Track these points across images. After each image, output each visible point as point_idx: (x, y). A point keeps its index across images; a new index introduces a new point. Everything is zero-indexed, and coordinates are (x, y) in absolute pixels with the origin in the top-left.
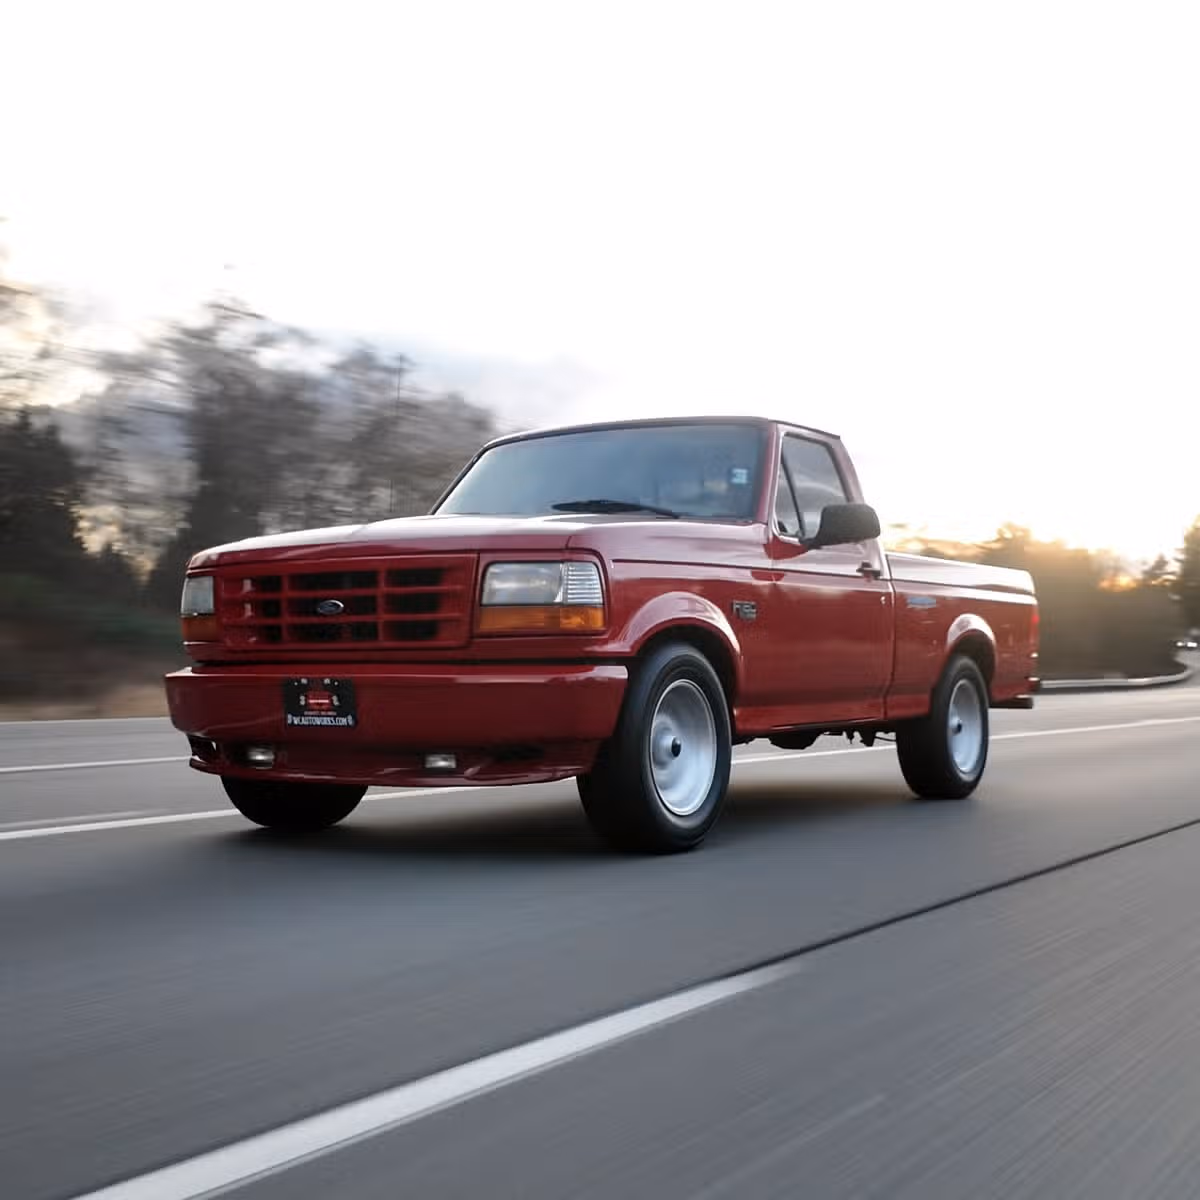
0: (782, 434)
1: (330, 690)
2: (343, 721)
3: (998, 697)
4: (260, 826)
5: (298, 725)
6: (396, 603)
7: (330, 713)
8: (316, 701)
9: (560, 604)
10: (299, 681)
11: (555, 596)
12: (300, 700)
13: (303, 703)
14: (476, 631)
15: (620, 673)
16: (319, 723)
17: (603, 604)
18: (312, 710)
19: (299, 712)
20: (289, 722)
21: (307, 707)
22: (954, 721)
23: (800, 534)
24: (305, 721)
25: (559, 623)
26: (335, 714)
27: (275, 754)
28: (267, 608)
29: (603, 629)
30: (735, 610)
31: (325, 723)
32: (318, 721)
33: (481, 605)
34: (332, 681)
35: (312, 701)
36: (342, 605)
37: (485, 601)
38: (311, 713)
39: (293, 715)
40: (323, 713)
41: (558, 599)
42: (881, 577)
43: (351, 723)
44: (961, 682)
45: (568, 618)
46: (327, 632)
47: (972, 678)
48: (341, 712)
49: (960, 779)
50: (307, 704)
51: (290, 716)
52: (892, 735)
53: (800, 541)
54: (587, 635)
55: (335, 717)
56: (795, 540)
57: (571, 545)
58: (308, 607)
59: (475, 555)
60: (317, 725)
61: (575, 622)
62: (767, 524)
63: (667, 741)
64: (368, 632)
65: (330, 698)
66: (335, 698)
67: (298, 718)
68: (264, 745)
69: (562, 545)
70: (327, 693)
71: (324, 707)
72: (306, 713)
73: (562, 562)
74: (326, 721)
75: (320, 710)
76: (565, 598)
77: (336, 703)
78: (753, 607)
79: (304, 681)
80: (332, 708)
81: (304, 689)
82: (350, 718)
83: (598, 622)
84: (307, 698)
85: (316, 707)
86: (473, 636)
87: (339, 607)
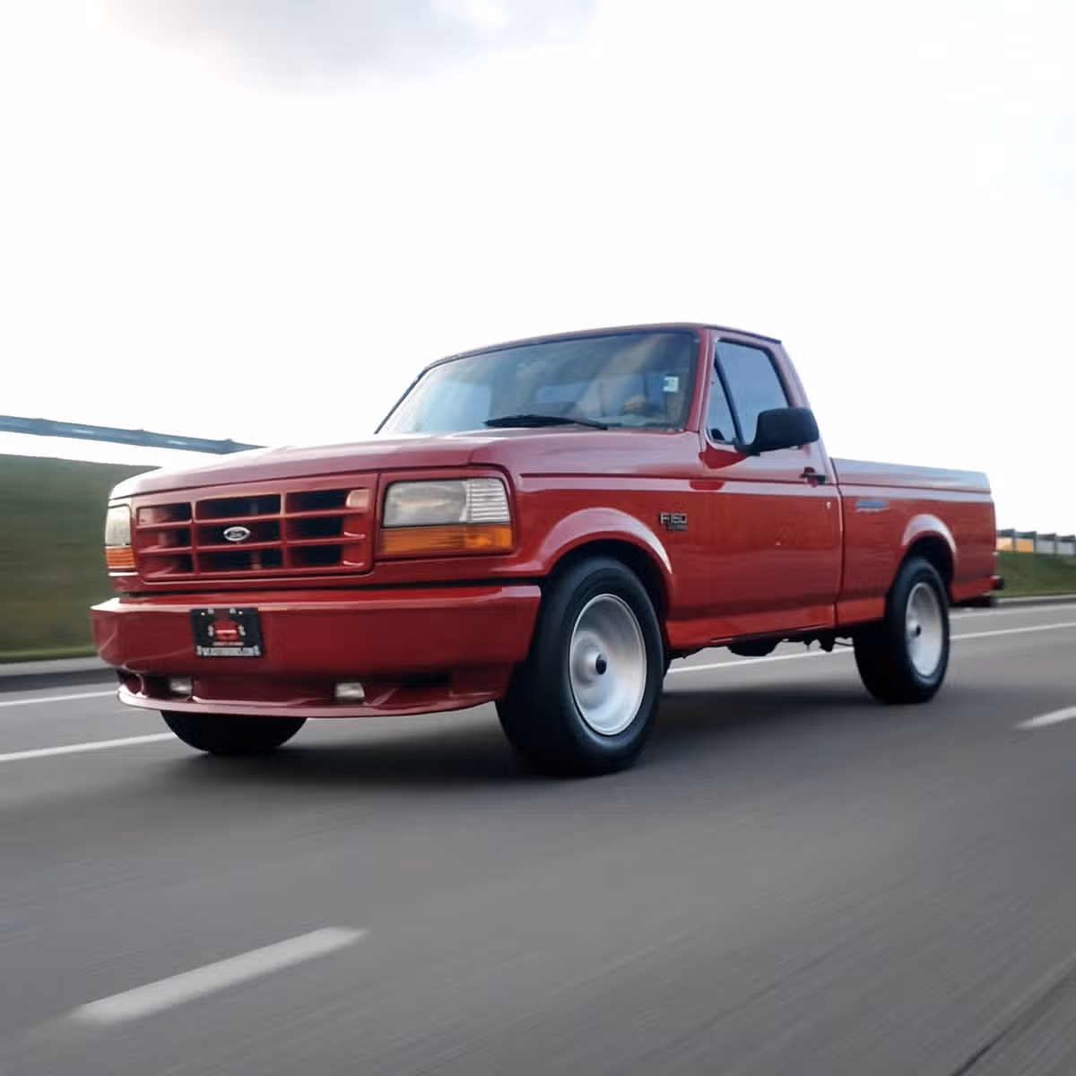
0: (716, 339)
1: (236, 620)
2: (250, 652)
3: (958, 597)
5: (208, 657)
6: (301, 528)
7: (236, 644)
8: (224, 632)
9: (464, 524)
10: (205, 611)
11: (459, 515)
12: (208, 631)
13: (211, 633)
14: (379, 555)
15: (534, 592)
16: (227, 654)
17: (511, 522)
18: (220, 641)
19: (208, 643)
20: (199, 653)
21: (216, 638)
22: (912, 625)
23: (737, 441)
24: (214, 652)
25: (463, 542)
26: (241, 644)
27: (193, 685)
29: (512, 548)
30: (662, 522)
31: (233, 654)
32: (226, 652)
33: (383, 527)
34: (238, 610)
35: (220, 632)
36: (247, 531)
37: (387, 522)
38: (219, 644)
39: (203, 646)
40: (231, 644)
41: (463, 518)
42: (826, 482)
43: (258, 653)
44: (919, 585)
45: (473, 537)
47: (931, 582)
48: (247, 642)
49: (924, 685)
50: (215, 635)
51: (199, 648)
52: (850, 641)
53: (736, 448)
54: (495, 555)
55: (242, 647)
56: (731, 449)
57: (473, 461)
58: (216, 534)
59: (376, 475)
60: (224, 656)
61: (481, 542)
62: (698, 432)
63: (592, 659)
64: (274, 558)
65: (236, 627)
66: (241, 628)
67: (208, 649)
68: (182, 676)
69: (465, 462)
70: (234, 623)
71: (231, 638)
72: (215, 644)
73: (465, 478)
74: (235, 652)
75: (229, 641)
76: (470, 517)
77: (243, 633)
78: (683, 518)
79: (211, 611)
80: (239, 638)
81: (210, 619)
82: (256, 648)
83: (505, 540)
84: (215, 629)
85: (224, 638)
86: (375, 560)
87: (243, 533)
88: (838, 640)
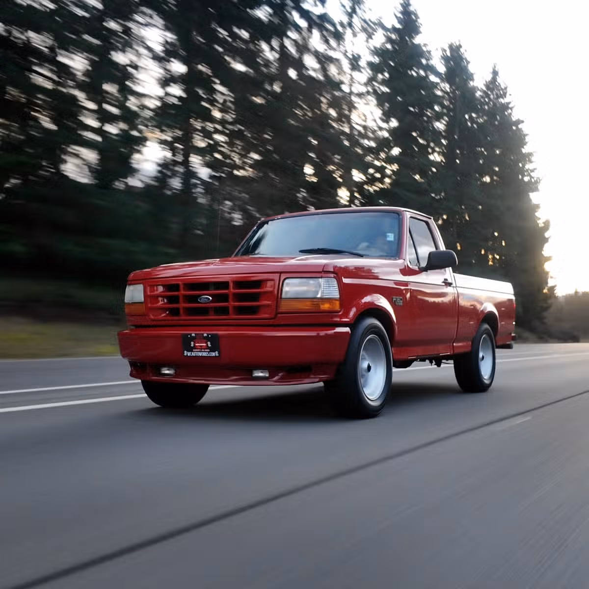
0: (409, 216)
1: (207, 339)
2: (213, 354)
3: (500, 343)
4: (158, 406)
5: (190, 356)
6: (239, 297)
7: (206, 350)
8: (199, 344)
9: (320, 298)
10: (191, 335)
11: (317, 294)
12: (190, 344)
13: (192, 345)
14: (279, 311)
15: (347, 329)
16: (200, 355)
17: (340, 298)
18: (197, 349)
19: (191, 350)
20: (185, 354)
21: (195, 347)
22: (481, 355)
23: (418, 264)
24: (193, 354)
25: (320, 306)
26: (209, 350)
27: (175, 370)
28: (172, 300)
29: (339, 310)
30: (394, 301)
31: (204, 355)
32: (200, 354)
33: (281, 298)
34: (208, 335)
35: (197, 345)
36: (211, 298)
37: (284, 296)
38: (196, 350)
39: (187, 351)
40: (203, 350)
41: (319, 296)
42: (452, 286)
43: (217, 355)
44: (484, 336)
45: (323, 305)
46: (204, 311)
47: (489, 335)
48: (212, 350)
49: (485, 383)
51: (185, 352)
52: (452, 362)
53: (418, 268)
54: (332, 313)
55: (209, 352)
56: (416, 268)
57: (325, 270)
58: (194, 299)
59: (278, 275)
60: (199, 356)
61: (326, 306)
62: (404, 260)
63: (365, 365)
64: (224, 311)
65: (206, 343)
66: (209, 343)
67: (190, 353)
68: (169, 366)
69: (320, 270)
70: (205, 340)
71: (203, 347)
72: (194, 350)
73: (321, 278)
74: (205, 354)
75: (201, 349)
76: (322, 295)
77: (210, 345)
78: (401, 299)
79: (193, 335)
80: (207, 347)
81: (193, 339)
82: (217, 352)
83: (337, 306)
84: (195, 343)
85: (199, 347)
86: (277, 313)
87: (209, 299)
88: (443, 361)
